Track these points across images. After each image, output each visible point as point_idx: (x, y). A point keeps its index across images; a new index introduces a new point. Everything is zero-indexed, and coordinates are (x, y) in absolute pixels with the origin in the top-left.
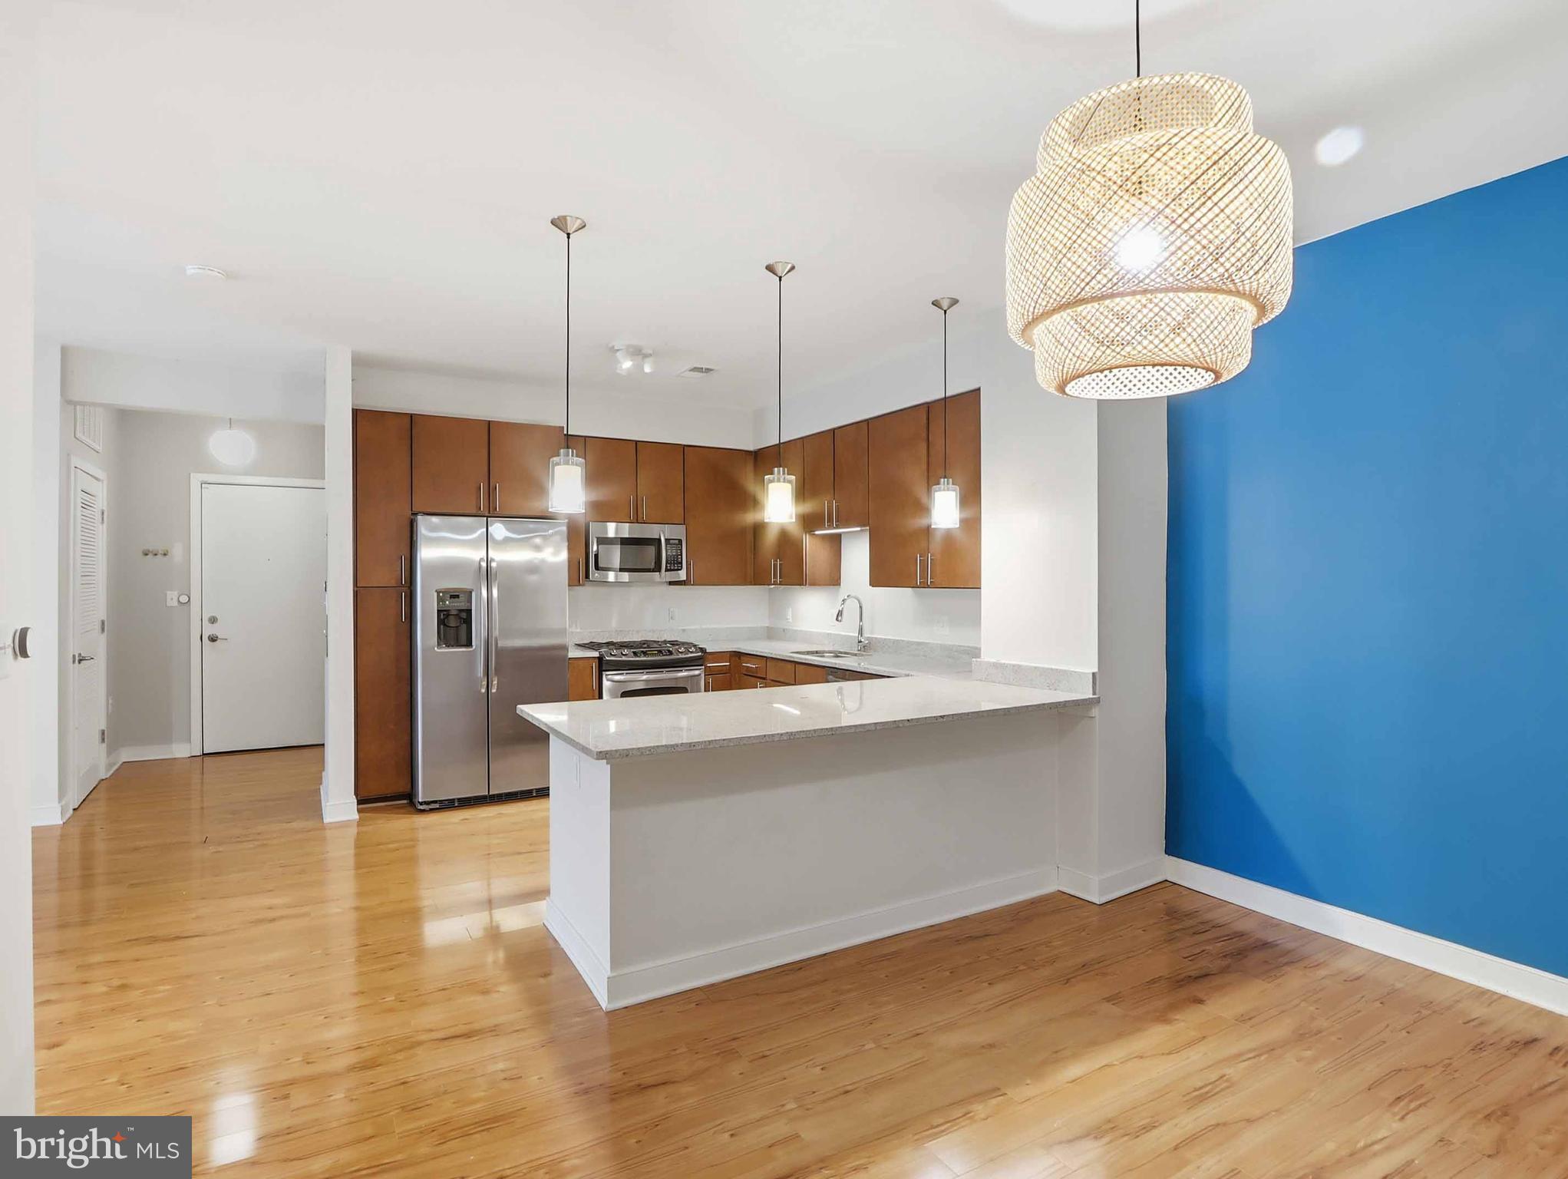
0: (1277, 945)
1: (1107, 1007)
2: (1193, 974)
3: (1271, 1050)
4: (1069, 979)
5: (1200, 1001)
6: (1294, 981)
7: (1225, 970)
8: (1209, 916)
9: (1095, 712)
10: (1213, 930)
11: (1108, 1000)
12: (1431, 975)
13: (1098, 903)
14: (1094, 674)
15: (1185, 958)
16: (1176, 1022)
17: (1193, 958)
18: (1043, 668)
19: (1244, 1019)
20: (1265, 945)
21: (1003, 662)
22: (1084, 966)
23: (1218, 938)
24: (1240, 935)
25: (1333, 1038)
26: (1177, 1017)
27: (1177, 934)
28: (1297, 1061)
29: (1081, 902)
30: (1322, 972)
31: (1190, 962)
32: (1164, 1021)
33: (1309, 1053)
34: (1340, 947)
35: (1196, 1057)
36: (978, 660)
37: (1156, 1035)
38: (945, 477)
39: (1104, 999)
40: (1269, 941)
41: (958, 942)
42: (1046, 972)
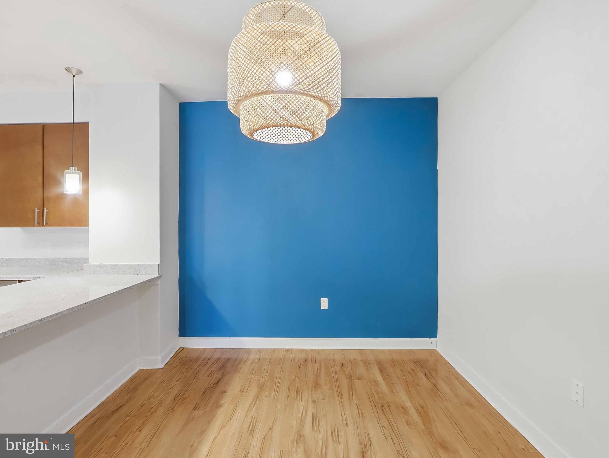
0: (231, 358)
1: (196, 413)
2: (215, 381)
3: (257, 398)
4: (173, 409)
5: (225, 392)
6: (245, 369)
7: (223, 375)
8: (203, 357)
9: (159, 282)
10: (209, 361)
11: (194, 409)
12: (274, 350)
13: (162, 368)
14: (158, 265)
15: (208, 377)
16: (223, 405)
17: (210, 375)
18: (130, 265)
19: (242, 391)
20: (228, 360)
21: (105, 264)
22: (175, 399)
23: (213, 363)
24: (218, 359)
25: (269, 384)
26: (222, 402)
27: (199, 368)
28: (266, 398)
29: (154, 370)
30: (250, 362)
31: (211, 378)
32: (219, 407)
33: (267, 393)
34: (248, 351)
35: (240, 414)
36: (87, 264)
37: (221, 414)
38: (73, 166)
39: (193, 410)
40: (228, 358)
41: (108, 417)
42: (161, 410)
